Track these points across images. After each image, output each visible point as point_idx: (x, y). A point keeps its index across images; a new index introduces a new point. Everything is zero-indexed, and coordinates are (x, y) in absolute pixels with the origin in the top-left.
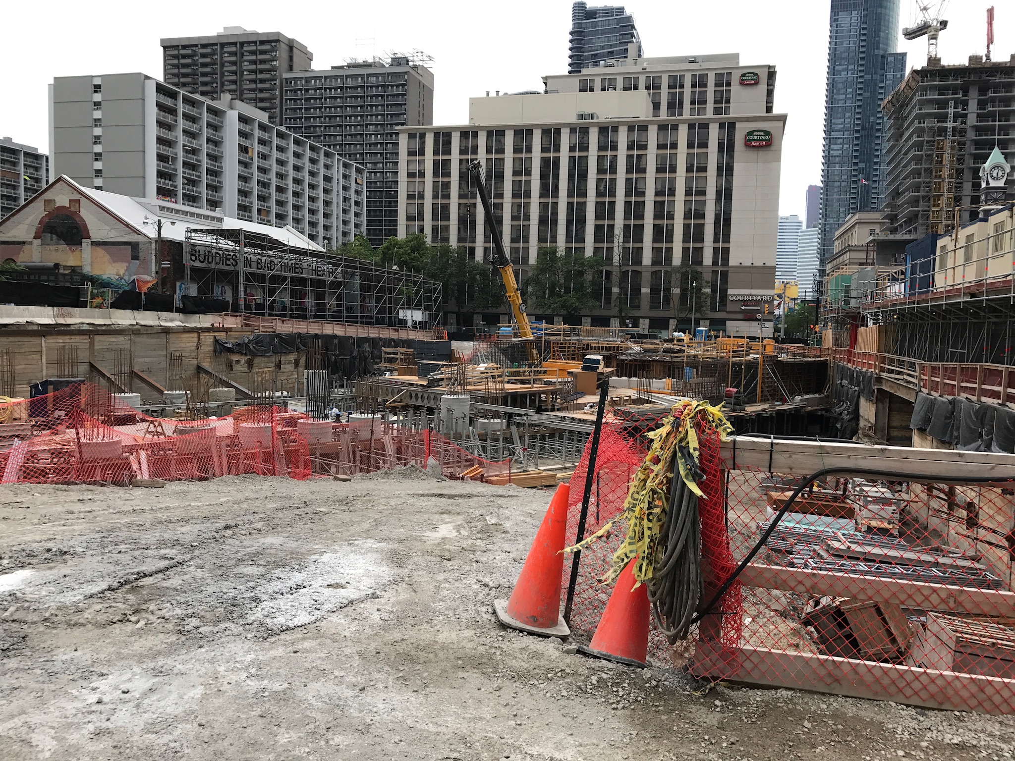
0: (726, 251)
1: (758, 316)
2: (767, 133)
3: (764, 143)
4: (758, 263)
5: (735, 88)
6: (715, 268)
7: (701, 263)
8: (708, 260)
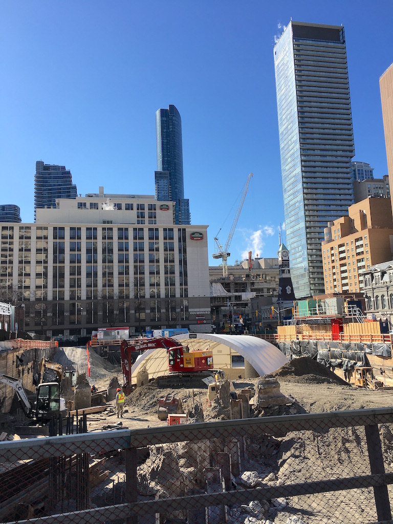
0: (186, 290)
1: (205, 322)
2: (201, 234)
3: (200, 239)
4: (202, 295)
5: (158, 212)
6: (182, 298)
7: (174, 296)
8: (178, 295)
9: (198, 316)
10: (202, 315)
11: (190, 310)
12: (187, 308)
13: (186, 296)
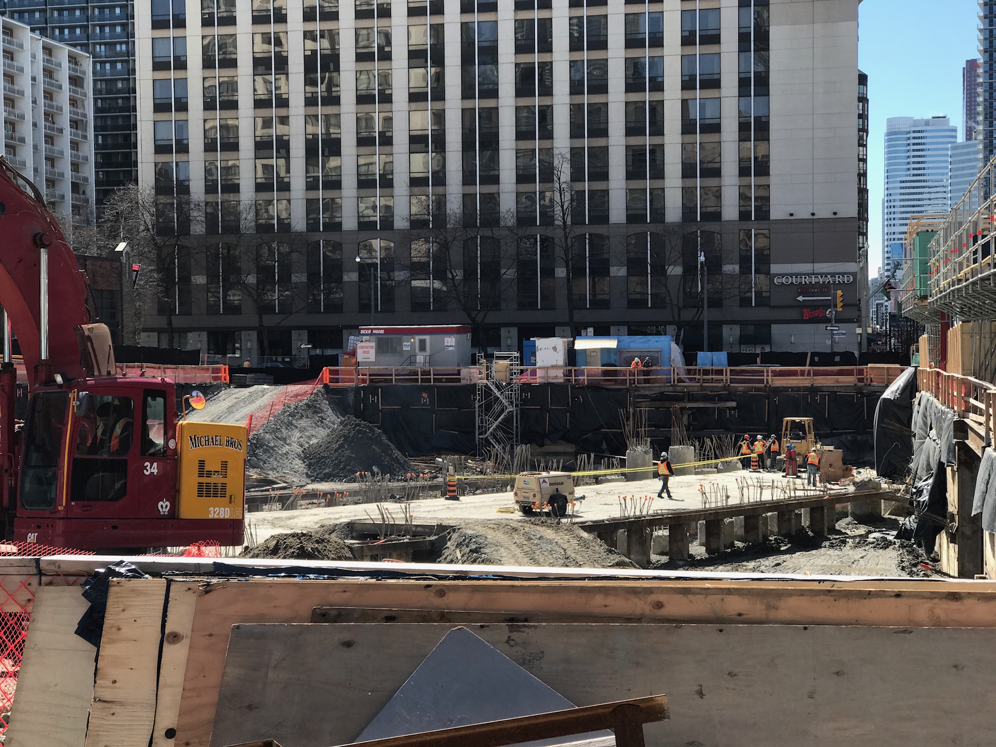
0: (764, 192)
4: (824, 213)
6: (745, 225)
7: (716, 216)
8: (730, 210)
9: (805, 289)
10: (824, 289)
11: (775, 268)
12: (764, 260)
13: (763, 213)
